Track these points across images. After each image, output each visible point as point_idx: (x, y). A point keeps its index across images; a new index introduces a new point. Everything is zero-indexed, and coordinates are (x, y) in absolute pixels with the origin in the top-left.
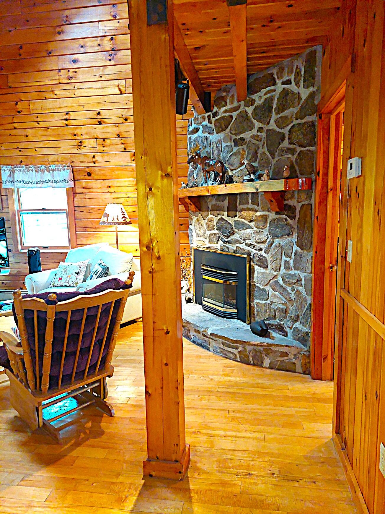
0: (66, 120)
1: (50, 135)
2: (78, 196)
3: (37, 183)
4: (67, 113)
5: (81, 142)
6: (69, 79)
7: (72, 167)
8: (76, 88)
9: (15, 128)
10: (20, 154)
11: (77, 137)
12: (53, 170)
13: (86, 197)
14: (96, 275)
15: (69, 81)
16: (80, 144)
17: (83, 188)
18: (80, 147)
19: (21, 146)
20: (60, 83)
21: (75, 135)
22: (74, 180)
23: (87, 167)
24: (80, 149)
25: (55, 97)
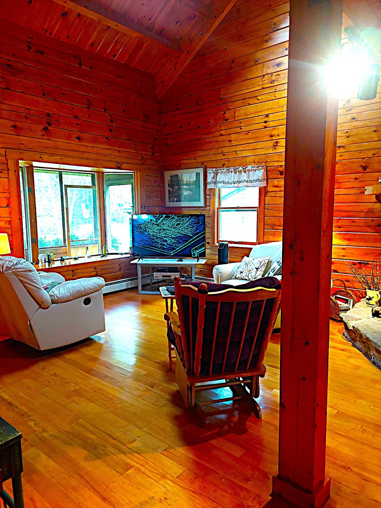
0: (265, 122)
1: (250, 138)
2: (269, 194)
3: (235, 183)
4: (267, 116)
5: (277, 142)
6: (272, 83)
7: (266, 167)
8: (277, 90)
9: (222, 135)
10: (224, 157)
11: (273, 138)
12: (249, 170)
13: (277, 195)
14: (273, 272)
15: (272, 85)
16: (275, 144)
17: (275, 187)
18: (275, 147)
19: (225, 150)
20: (263, 88)
21: (272, 136)
22: (267, 179)
23: (280, 166)
24: (275, 149)
25: (258, 101)
